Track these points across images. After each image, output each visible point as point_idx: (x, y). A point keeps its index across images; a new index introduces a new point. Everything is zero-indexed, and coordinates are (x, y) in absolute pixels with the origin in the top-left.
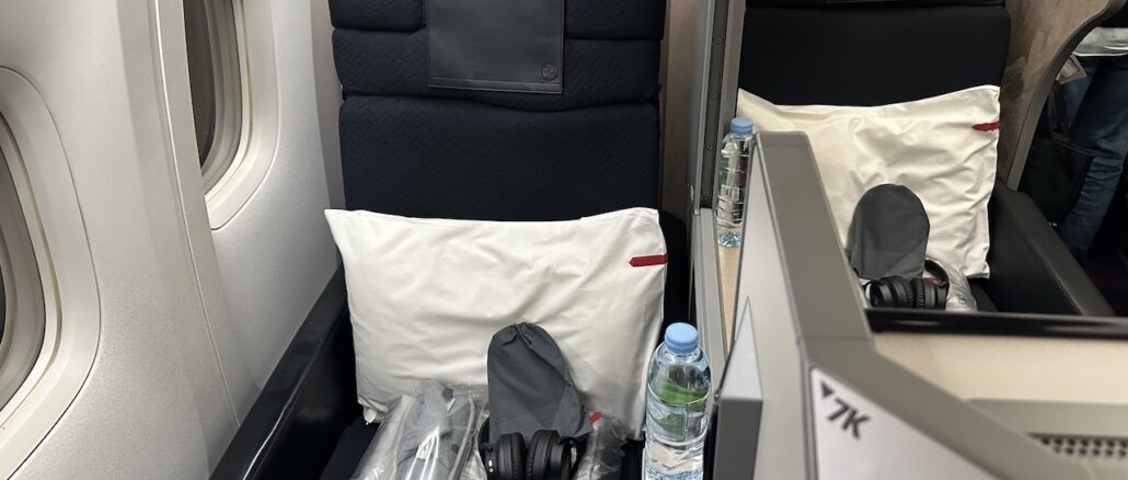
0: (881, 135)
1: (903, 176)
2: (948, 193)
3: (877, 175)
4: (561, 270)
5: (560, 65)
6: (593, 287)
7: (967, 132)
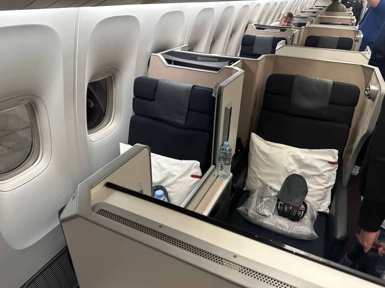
0: (297, 158)
1: (303, 173)
2: (317, 182)
3: (294, 170)
4: (173, 173)
5: (186, 117)
6: (179, 180)
7: (326, 163)
